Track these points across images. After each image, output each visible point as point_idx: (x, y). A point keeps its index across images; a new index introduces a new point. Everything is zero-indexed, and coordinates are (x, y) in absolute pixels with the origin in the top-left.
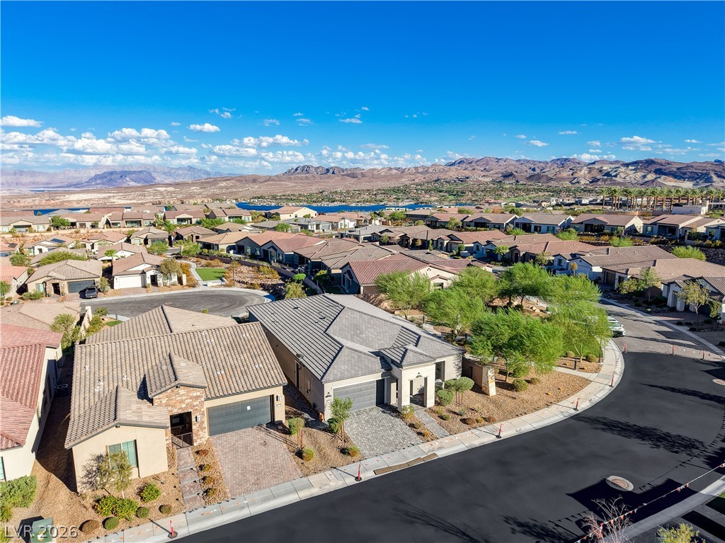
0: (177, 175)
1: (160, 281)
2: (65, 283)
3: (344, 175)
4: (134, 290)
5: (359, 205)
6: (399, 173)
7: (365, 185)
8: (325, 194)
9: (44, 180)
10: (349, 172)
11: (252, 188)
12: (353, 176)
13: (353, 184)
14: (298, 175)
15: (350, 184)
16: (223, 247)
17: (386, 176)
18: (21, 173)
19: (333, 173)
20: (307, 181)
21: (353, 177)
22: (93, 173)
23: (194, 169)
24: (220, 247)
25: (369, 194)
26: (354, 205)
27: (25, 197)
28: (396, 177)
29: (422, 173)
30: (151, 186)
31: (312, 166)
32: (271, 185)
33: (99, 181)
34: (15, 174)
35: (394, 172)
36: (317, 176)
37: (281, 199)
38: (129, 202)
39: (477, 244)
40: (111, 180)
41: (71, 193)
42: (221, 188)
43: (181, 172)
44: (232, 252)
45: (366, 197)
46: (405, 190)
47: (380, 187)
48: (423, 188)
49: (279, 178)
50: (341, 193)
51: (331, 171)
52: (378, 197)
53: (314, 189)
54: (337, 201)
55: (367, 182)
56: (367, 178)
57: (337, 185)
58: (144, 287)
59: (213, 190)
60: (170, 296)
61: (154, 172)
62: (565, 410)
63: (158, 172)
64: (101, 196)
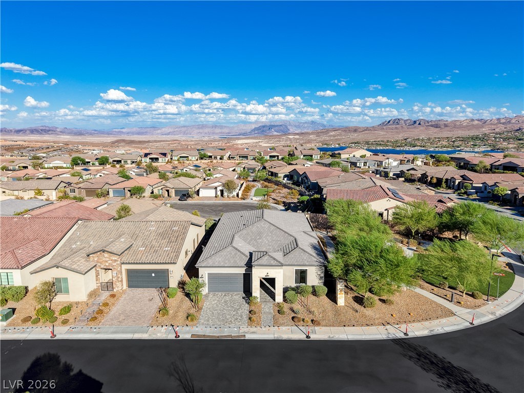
0: (304, 127)
1: (225, 194)
2: (173, 190)
3: (428, 126)
4: (209, 198)
5: (437, 149)
6: (481, 123)
7: (445, 134)
8: (409, 140)
9: (226, 130)
10: (433, 123)
11: (353, 136)
12: (437, 126)
13: (435, 133)
14: (389, 127)
15: (433, 133)
16: (281, 175)
17: (467, 126)
18: (216, 127)
19: (419, 124)
20: (396, 130)
21: (437, 127)
22: (253, 127)
23: (315, 123)
24: (279, 175)
25: (448, 141)
26: (432, 149)
27: (215, 141)
28: (477, 127)
29: (503, 124)
30: (285, 134)
31: (402, 119)
32: (367, 133)
33: (256, 132)
34: (212, 128)
35: (476, 122)
36: (405, 126)
37: (372, 144)
39: (485, 184)
40: (263, 131)
41: (239, 139)
42: (331, 136)
43: (306, 125)
44: (286, 179)
45: (445, 143)
46: (484, 138)
47: (459, 135)
48: (503, 136)
49: (374, 129)
50: (423, 140)
51: (418, 123)
52: (456, 144)
53: (400, 137)
54: (417, 146)
55: (449, 131)
56: (449, 128)
57: (421, 133)
58: (216, 197)
59: (324, 138)
60: (226, 203)
61: (289, 125)
62: (395, 332)
63: (291, 125)
64: (255, 141)
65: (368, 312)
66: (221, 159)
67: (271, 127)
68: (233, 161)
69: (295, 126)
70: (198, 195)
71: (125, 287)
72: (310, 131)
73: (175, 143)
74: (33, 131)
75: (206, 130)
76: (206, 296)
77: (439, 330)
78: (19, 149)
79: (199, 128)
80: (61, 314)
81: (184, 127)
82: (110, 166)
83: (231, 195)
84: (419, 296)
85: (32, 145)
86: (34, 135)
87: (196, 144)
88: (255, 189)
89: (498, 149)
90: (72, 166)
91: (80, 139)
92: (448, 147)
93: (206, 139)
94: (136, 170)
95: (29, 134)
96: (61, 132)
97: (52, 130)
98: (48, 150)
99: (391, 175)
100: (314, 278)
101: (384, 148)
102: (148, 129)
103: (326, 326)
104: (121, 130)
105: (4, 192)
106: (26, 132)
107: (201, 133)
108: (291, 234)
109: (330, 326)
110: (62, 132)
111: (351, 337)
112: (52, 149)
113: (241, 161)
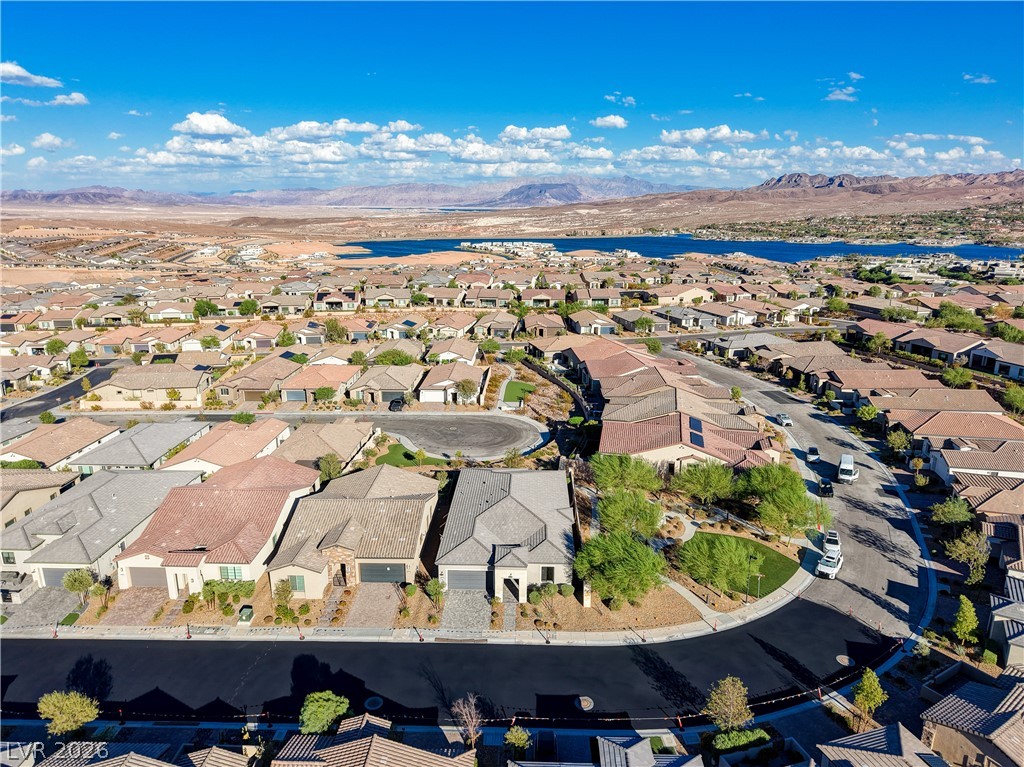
0: (611, 189)
1: (460, 399)
2: (381, 393)
3: (858, 189)
4: (435, 406)
5: (868, 242)
6: (964, 184)
7: (891, 206)
8: (815, 221)
9: (453, 195)
10: (869, 184)
11: (705, 210)
12: (874, 190)
13: (871, 204)
14: (779, 190)
15: (867, 206)
16: (549, 355)
17: (935, 190)
18: (434, 187)
19: (841, 185)
20: (792, 199)
21: (874, 193)
23: (633, 179)
24: (546, 355)
25: (893, 224)
26: (857, 242)
28: (956, 192)
29: (1010, 185)
30: (573, 206)
31: (806, 175)
32: (734, 206)
33: (514, 198)
34: (427, 190)
35: (955, 181)
36: (810, 190)
38: (541, 230)
40: (528, 197)
41: (480, 216)
42: (661, 210)
43: (614, 184)
44: (556, 362)
45: (885, 228)
46: (964, 218)
47: (917, 210)
48: (1002, 213)
49: (749, 194)
50: (843, 221)
51: (837, 182)
52: (908, 230)
53: (798, 214)
54: (830, 235)
55: (896, 200)
56: (898, 194)
57: (839, 206)
58: (445, 403)
59: (650, 214)
60: (461, 418)
61: (581, 184)
62: (635, 637)
63: (585, 185)
64: (511, 220)
65: (613, 615)
66: (449, 304)
67: (543, 189)
68: (471, 309)
69: (593, 186)
70: (418, 399)
71: (358, 581)
72: (621, 197)
73: (356, 226)
74: (79, 197)
75: (415, 195)
76: (447, 593)
77: (679, 636)
78: (65, 246)
79: (400, 191)
80: (300, 614)
81: (373, 187)
82: (259, 318)
83: (469, 401)
84: (675, 595)
85: (86, 233)
86: (80, 206)
87: (395, 228)
88: (507, 381)
89: (988, 242)
90: (196, 317)
91: (171, 215)
92: (890, 238)
93: (415, 214)
94: (306, 332)
95: (71, 203)
96: (132, 199)
97: (115, 196)
98: (119, 247)
99: (730, 354)
100: (562, 575)
101: (765, 239)
102: (301, 193)
103: (567, 630)
104: (249, 195)
105: (119, 392)
106: (64, 198)
107: (406, 201)
108: (540, 517)
109: (572, 630)
110: (135, 199)
111: (589, 643)
112: (126, 246)
113: (484, 310)
